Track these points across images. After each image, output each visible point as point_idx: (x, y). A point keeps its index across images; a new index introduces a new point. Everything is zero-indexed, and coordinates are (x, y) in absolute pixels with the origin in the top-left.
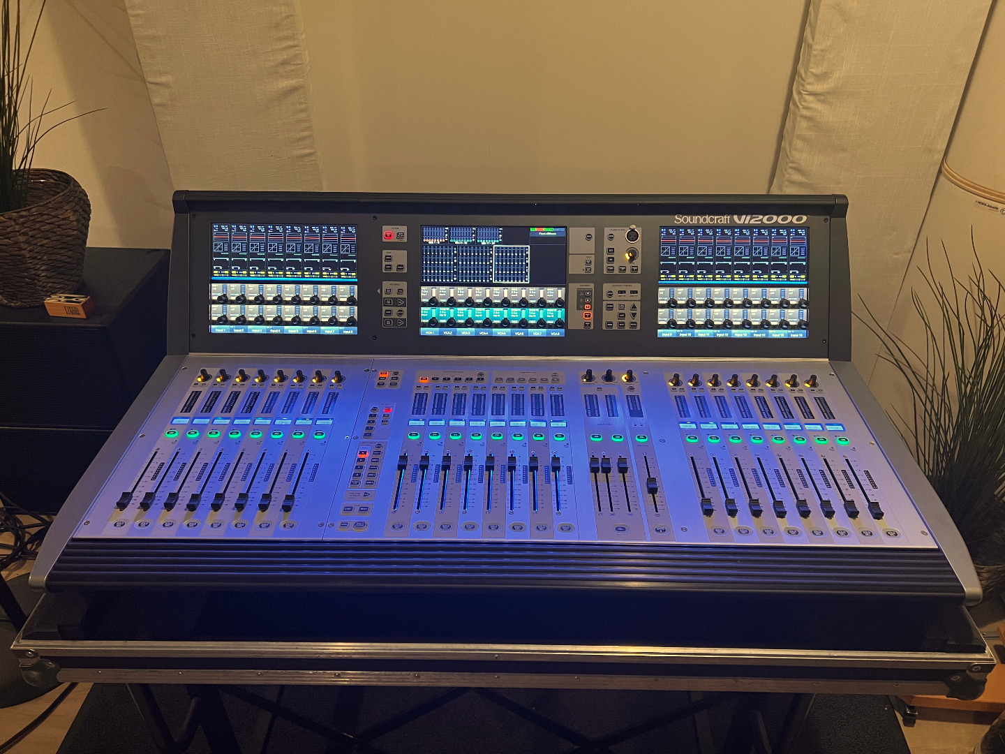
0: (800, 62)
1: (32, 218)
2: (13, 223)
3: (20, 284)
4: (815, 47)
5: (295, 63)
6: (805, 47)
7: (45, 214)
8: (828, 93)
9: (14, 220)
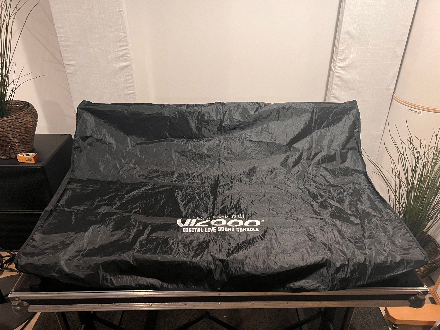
0: (334, 55)
1: (13, 120)
2: (5, 122)
3: (6, 149)
4: (340, 48)
5: (127, 56)
6: (335, 49)
7: (19, 119)
8: (346, 66)
9: (6, 121)
